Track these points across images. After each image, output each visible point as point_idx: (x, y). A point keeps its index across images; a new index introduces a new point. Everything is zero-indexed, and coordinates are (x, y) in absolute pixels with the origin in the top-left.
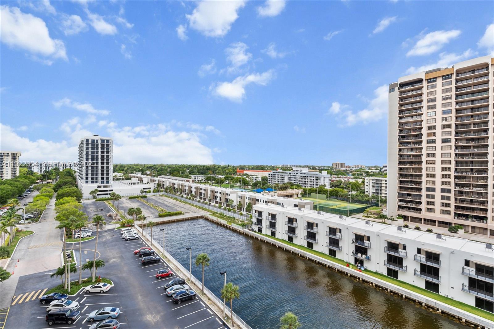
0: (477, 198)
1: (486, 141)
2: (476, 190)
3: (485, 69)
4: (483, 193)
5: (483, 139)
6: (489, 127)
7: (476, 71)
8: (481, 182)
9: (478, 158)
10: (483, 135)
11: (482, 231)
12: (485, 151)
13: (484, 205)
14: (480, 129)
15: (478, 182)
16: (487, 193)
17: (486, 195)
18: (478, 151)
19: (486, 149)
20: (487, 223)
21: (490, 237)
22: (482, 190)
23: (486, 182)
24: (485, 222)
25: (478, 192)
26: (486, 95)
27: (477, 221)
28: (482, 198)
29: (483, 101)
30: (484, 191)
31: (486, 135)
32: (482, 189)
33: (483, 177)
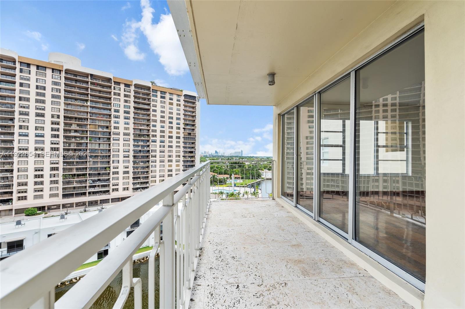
0: (3, 182)
1: (12, 129)
2: (3, 175)
3: (13, 63)
4: (9, 177)
5: (9, 127)
6: (15, 117)
7: (3, 61)
8: (7, 167)
9: (5, 144)
10: (10, 123)
11: (7, 212)
12: (11, 138)
13: (10, 188)
14: (6, 117)
15: (4, 167)
16: (13, 177)
17: (12, 178)
18: (4, 138)
19: (12, 136)
20: (12, 204)
21: (14, 217)
22: (8, 175)
23: (12, 167)
24: (11, 204)
25: (4, 177)
26: (13, 86)
27: (2, 205)
28: (8, 182)
29: (10, 91)
30: (9, 175)
31: (12, 123)
32: (8, 173)
33: (9, 162)
